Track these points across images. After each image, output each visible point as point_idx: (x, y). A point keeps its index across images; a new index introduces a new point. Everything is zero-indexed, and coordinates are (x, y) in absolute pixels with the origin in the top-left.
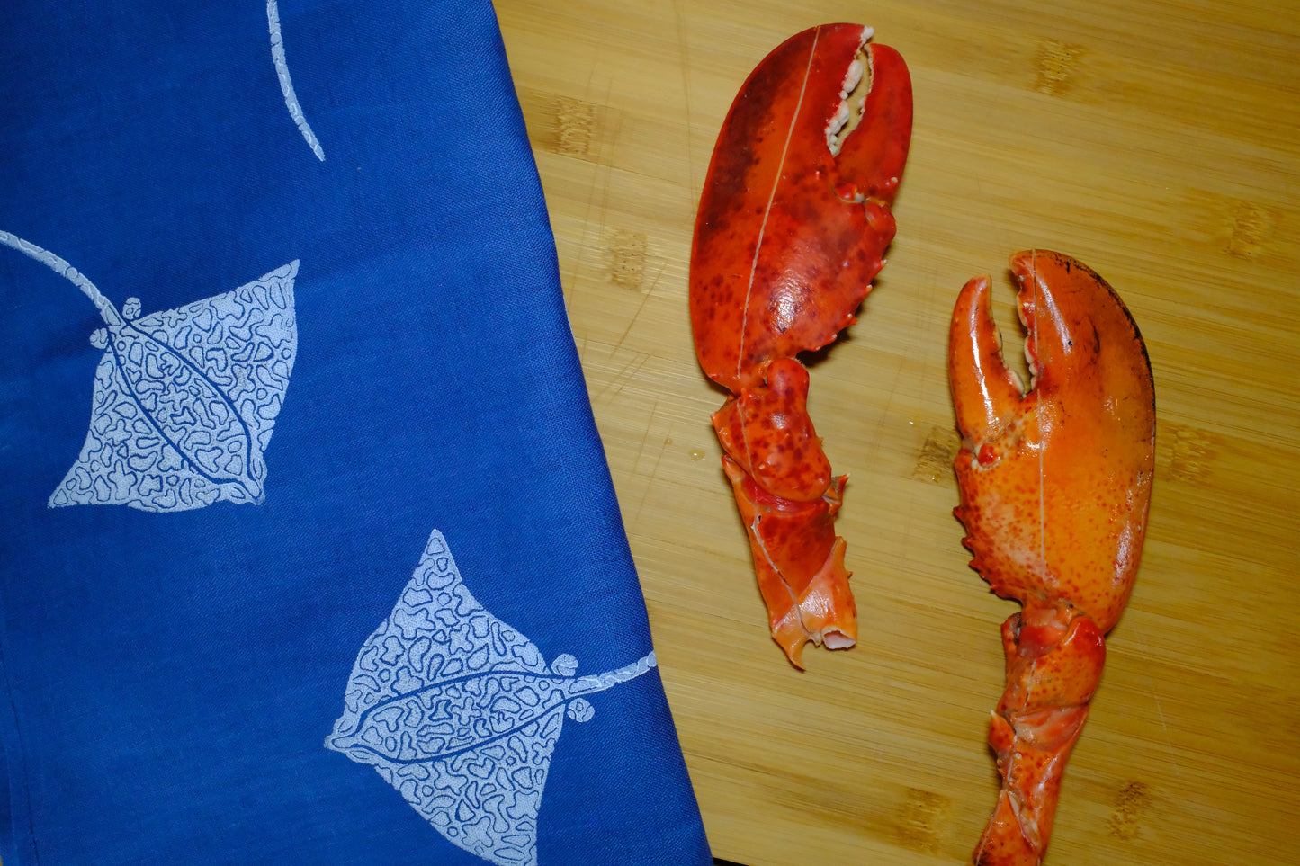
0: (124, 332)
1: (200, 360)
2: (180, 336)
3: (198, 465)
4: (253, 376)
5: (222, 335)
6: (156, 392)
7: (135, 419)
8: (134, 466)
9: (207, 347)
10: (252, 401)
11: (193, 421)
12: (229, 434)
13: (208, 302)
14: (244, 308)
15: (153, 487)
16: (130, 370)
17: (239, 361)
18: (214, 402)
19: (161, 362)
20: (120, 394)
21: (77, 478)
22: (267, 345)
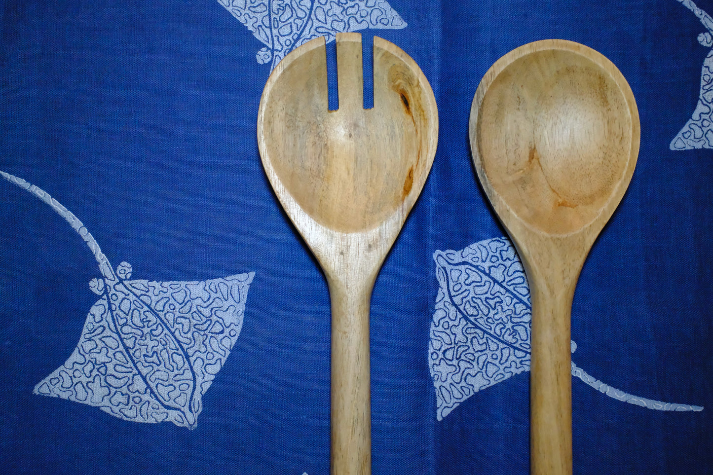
0: (117, 287)
1: (171, 322)
2: (160, 302)
3: (157, 393)
4: (207, 342)
5: (191, 309)
6: (136, 336)
7: (116, 350)
8: (109, 382)
9: (178, 314)
10: (203, 360)
11: (158, 363)
12: (182, 377)
13: (185, 284)
14: (210, 296)
15: (122, 401)
16: (119, 316)
17: (198, 329)
18: (176, 353)
19: (143, 316)
20: (107, 329)
21: (60, 378)
22: (220, 324)
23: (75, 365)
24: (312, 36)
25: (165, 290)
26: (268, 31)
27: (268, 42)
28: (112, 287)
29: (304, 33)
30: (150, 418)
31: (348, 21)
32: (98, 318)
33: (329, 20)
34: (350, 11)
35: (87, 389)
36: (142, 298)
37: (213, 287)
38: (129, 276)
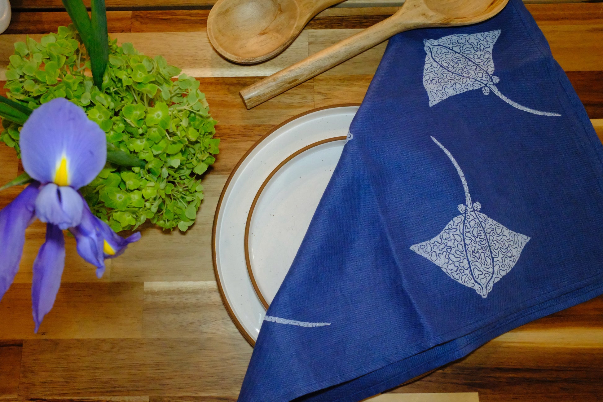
23: (488, 47)
24: (458, 225)
25: (466, 87)
26: (481, 220)
27: (478, 214)
28: (489, 81)
29: (462, 225)
30: (445, 39)
31: (442, 240)
32: (489, 67)
33: (452, 237)
34: (443, 246)
35: (478, 39)
36: (474, 80)
37: (445, 95)
38: (483, 89)
